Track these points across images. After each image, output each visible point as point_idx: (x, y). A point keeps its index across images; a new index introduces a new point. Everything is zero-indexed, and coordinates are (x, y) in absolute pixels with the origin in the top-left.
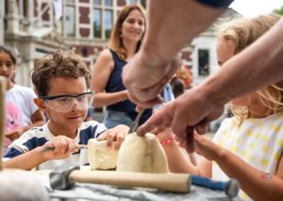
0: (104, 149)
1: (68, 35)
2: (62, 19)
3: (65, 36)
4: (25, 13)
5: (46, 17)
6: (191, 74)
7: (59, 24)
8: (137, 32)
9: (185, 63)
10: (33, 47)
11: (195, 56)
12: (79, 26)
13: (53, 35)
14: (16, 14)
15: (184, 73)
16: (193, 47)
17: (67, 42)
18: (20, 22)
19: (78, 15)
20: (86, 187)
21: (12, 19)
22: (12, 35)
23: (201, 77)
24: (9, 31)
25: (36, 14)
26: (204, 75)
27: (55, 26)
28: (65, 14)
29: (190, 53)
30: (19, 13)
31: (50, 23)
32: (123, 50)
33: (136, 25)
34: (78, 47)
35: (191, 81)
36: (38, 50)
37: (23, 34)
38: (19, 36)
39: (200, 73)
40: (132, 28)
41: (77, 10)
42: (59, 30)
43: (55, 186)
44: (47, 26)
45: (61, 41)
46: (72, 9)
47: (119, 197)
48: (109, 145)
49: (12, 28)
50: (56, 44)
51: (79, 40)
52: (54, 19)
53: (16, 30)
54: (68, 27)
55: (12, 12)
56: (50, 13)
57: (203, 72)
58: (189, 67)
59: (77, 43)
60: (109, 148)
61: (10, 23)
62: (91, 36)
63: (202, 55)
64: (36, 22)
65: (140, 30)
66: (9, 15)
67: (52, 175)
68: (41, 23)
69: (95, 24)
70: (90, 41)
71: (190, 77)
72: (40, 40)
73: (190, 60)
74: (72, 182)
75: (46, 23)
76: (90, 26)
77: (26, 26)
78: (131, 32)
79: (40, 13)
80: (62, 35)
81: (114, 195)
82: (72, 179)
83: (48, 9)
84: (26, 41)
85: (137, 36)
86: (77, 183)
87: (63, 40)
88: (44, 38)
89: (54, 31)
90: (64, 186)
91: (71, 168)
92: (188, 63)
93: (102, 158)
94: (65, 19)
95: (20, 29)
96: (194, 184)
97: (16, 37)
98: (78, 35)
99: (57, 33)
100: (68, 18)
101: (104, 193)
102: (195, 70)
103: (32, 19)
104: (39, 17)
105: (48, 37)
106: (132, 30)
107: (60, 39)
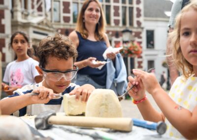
0: (74, 101)
1: (55, 21)
2: (50, 10)
3: (53, 22)
4: (26, 7)
5: (40, 9)
6: (141, 47)
7: (49, 14)
8: (95, 17)
9: (137, 40)
10: (31, 30)
11: (144, 35)
12: (63, 15)
13: (45, 22)
14: (20, 7)
15: (136, 47)
16: (143, 28)
17: (54, 26)
18: (22, 13)
19: (62, 7)
20: (60, 128)
21: (17, 11)
22: (17, 22)
23: (149, 49)
24: (15, 19)
25: (33, 7)
26: (150, 48)
27: (46, 15)
28: (53, 7)
29: (140, 33)
30: (21, 7)
31: (43, 13)
32: (85, 31)
33: (94, 13)
34: (62, 30)
35: (141, 53)
36: (35, 32)
37: (24, 21)
38: (21, 23)
39: (148, 47)
40: (91, 14)
41: (61, 4)
42: (49, 18)
43: (39, 127)
44: (40, 15)
45: (50, 25)
46: (58, 3)
47: (82, 134)
48: (77, 98)
49: (16, 17)
50: (47, 28)
51: (63, 25)
52: (45, 11)
53: (20, 18)
54: (55, 16)
55: (16, 6)
56: (43, 6)
57: (150, 46)
58: (140, 43)
59: (62, 27)
60: (77, 100)
61: (15, 14)
62: (71, 22)
63: (149, 34)
64: (33, 13)
65: (97, 16)
66: (15, 8)
67: (36, 119)
68: (36, 13)
69: (74, 13)
70: (71, 25)
71: (141, 50)
72: (36, 25)
73: (140, 38)
74: (50, 124)
75: (40, 13)
76: (71, 15)
77: (26, 16)
78: (91, 17)
79: (36, 7)
80: (51, 21)
81: (78, 133)
82: (50, 122)
83: (41, 4)
84: (26, 26)
85: (95, 20)
86: (54, 125)
87: (52, 25)
88: (39, 24)
89: (45, 19)
90: (45, 127)
91: (50, 114)
92: (139, 40)
93: (73, 107)
94: (53, 10)
95: (22, 18)
96: (134, 125)
97: (19, 23)
98: (62, 22)
99: (47, 20)
100: (55, 10)
101: (71, 132)
102: (144, 44)
103: (30, 10)
104: (35, 9)
105: (41, 23)
106: (92, 16)
107: (50, 24)
